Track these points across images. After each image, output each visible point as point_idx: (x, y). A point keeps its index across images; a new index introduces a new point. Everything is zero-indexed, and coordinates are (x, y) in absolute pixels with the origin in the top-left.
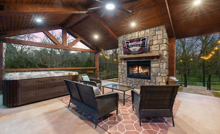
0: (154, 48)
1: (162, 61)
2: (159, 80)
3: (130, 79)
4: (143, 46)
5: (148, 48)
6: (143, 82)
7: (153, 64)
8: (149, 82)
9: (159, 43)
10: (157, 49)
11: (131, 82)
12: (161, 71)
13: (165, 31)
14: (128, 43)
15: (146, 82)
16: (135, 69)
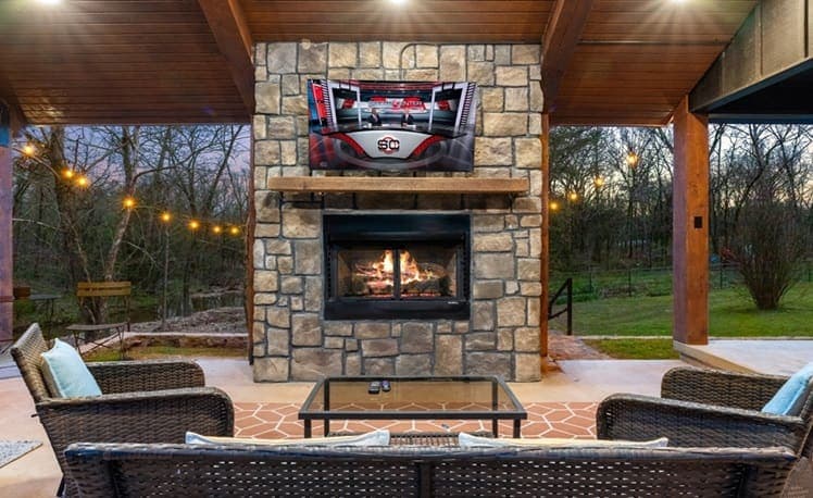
0: (488, 150)
1: (525, 221)
2: (510, 317)
3: (345, 327)
4: (443, 129)
5: (466, 147)
6: (431, 336)
7: (484, 233)
8: (463, 335)
9: (510, 129)
10: (502, 160)
11: (352, 344)
12: (520, 273)
13: (536, 73)
14: (350, 97)
15: (443, 337)
16: (375, 266)
